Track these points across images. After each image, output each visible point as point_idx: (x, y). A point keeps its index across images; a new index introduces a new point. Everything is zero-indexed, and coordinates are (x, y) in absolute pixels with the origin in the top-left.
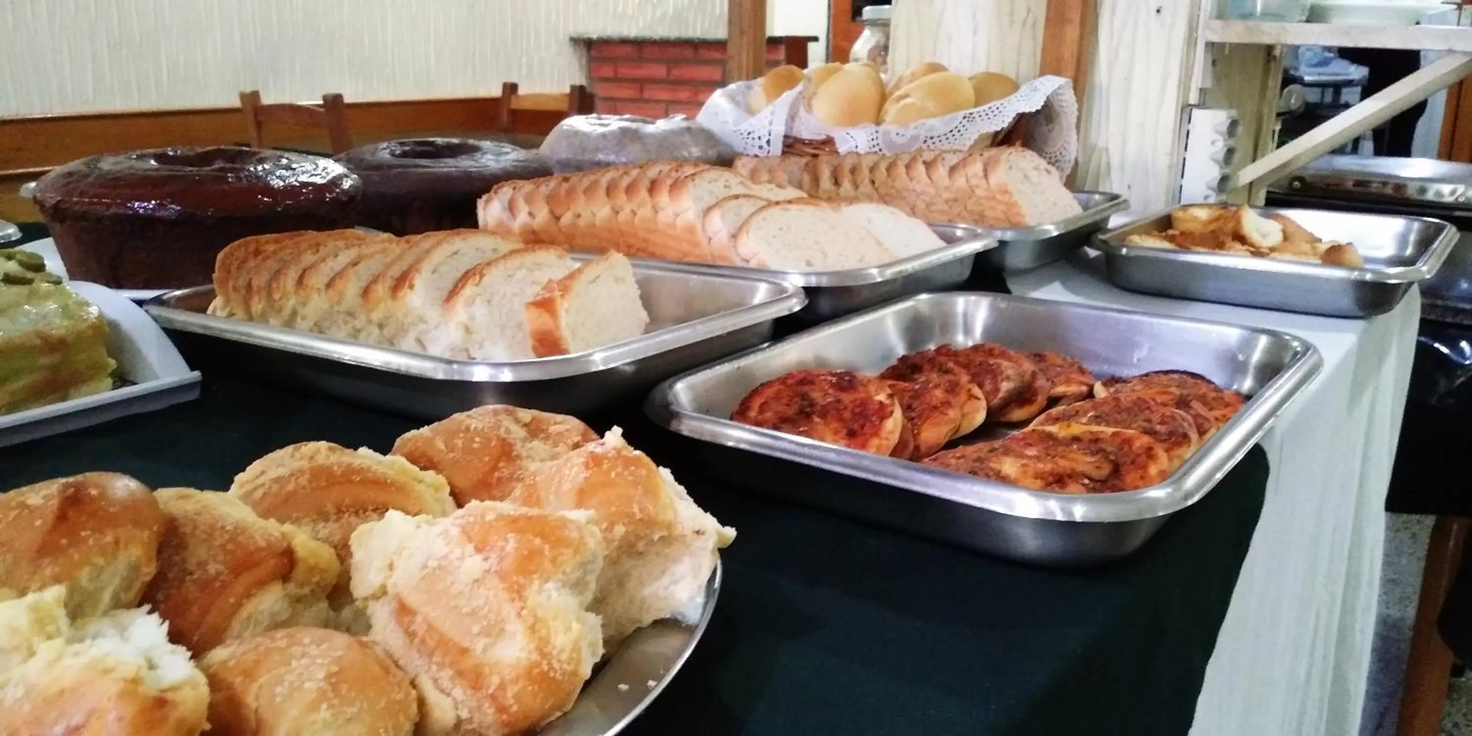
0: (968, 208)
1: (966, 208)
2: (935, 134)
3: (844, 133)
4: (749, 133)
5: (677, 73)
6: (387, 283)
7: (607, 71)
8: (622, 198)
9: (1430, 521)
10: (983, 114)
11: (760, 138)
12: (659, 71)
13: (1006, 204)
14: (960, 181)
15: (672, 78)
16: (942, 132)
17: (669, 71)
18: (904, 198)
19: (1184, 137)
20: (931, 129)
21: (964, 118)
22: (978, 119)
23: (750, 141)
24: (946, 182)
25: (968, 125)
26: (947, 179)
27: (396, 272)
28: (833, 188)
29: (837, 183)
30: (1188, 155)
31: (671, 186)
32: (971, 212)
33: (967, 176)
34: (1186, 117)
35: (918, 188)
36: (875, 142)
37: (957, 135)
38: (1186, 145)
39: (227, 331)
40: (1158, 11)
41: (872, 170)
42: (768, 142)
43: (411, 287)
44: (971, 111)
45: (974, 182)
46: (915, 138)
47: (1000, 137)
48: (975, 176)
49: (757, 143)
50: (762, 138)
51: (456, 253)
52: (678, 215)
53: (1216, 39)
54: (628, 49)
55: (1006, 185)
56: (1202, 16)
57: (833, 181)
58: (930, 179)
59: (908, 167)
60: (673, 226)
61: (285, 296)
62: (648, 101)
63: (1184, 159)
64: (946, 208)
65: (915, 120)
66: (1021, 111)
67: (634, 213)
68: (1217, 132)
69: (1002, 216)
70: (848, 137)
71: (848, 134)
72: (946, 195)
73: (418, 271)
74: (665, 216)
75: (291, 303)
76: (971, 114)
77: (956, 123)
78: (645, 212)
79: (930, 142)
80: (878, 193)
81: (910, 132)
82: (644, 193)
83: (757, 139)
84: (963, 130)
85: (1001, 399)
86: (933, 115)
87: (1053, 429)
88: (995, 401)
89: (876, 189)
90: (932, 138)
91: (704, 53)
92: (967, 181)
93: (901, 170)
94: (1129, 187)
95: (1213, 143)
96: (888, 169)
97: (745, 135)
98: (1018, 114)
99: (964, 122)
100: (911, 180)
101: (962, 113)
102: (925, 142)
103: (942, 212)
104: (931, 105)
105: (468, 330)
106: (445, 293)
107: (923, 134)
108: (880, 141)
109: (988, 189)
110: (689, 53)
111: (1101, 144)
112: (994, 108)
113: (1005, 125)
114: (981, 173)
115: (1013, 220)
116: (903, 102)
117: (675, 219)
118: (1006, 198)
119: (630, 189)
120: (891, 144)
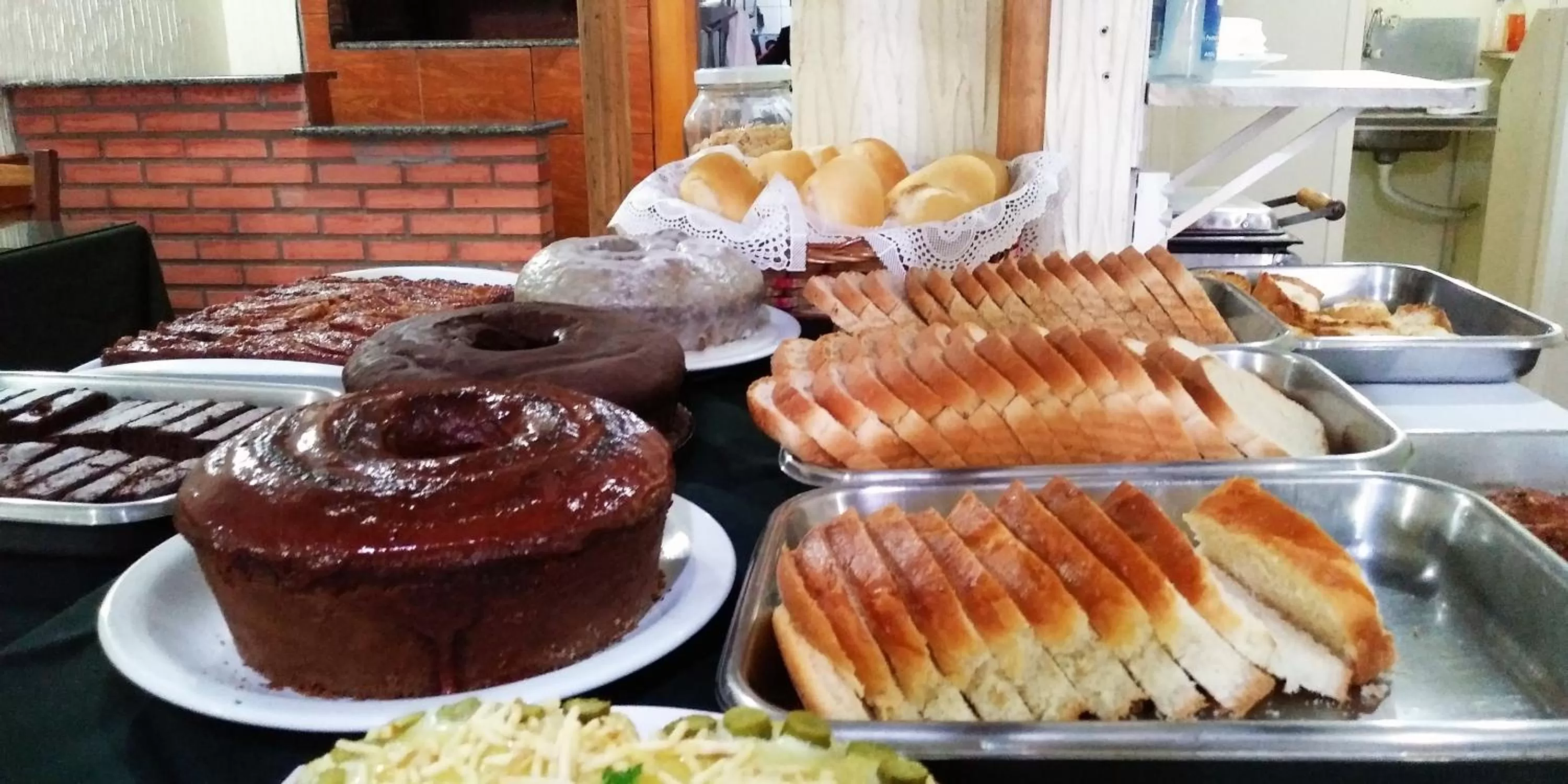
2: (986, 228)
3: (877, 235)
4: (762, 244)
5: (152, 123)
7: (45, 125)
10: (1022, 201)
11: (776, 249)
12: (128, 122)
15: (144, 129)
16: (992, 226)
17: (139, 120)
19: (1132, 202)
20: (980, 223)
21: (1009, 207)
22: (1019, 207)
23: (762, 254)
25: (1013, 214)
34: (1134, 181)
36: (920, 243)
42: (787, 253)
44: (1012, 198)
46: (964, 235)
49: (772, 255)
50: (779, 248)
54: (75, 96)
62: (111, 160)
68: (1164, 194)
70: (885, 239)
71: (883, 235)
76: (1014, 201)
77: (1002, 214)
79: (981, 237)
80: (1033, 311)
83: (772, 250)
84: (1010, 220)
90: (983, 233)
91: (190, 98)
97: (756, 247)
99: (1009, 212)
102: (976, 237)
104: (965, 197)
108: (926, 241)
110: (168, 98)
116: (925, 194)
120: (940, 245)
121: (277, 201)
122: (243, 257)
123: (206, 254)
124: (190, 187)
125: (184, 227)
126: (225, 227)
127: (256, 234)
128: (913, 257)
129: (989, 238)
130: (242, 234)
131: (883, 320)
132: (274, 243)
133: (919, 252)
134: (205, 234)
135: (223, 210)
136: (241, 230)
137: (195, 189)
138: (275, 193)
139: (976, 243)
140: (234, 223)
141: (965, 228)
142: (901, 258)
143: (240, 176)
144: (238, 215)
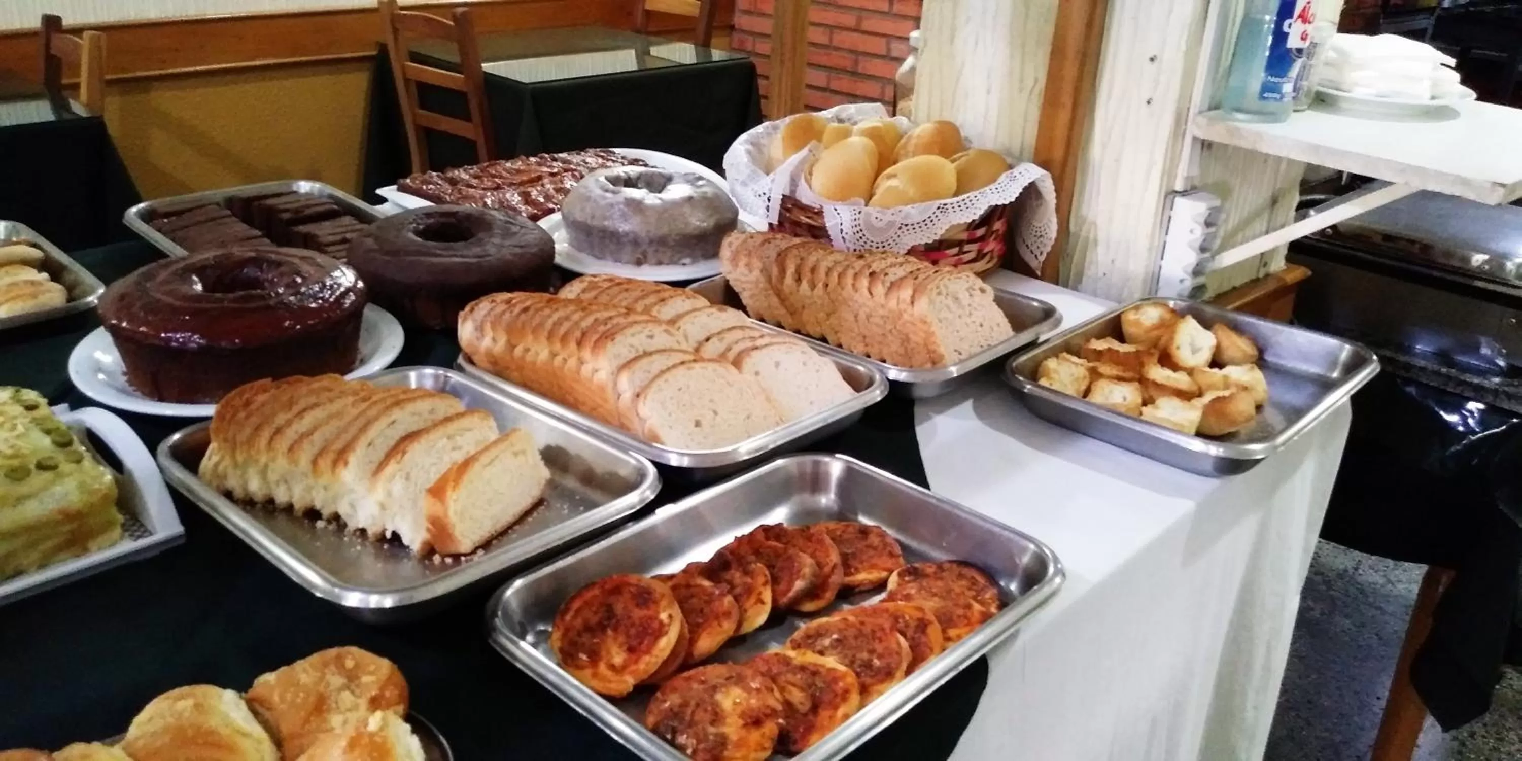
0: (898, 327)
1: (895, 327)
2: (909, 222)
3: (833, 208)
6: (330, 456)
8: (557, 346)
9: (1424, 568)
10: (956, 205)
13: (926, 332)
14: (892, 304)
16: (917, 221)
18: (849, 306)
19: (1165, 222)
20: (907, 216)
21: (938, 208)
22: (951, 210)
24: (882, 300)
25: (940, 216)
26: (883, 297)
27: (338, 445)
28: (795, 284)
29: (799, 280)
30: (1169, 239)
31: (596, 342)
32: (899, 332)
33: (898, 299)
34: (1168, 206)
35: (861, 301)
36: (858, 222)
37: (930, 225)
38: (1168, 227)
39: (203, 501)
40: (1149, 103)
41: (829, 271)
42: (768, 208)
43: (346, 463)
44: (943, 202)
45: (903, 306)
46: (891, 224)
47: (973, 225)
48: (904, 301)
50: (764, 202)
51: (393, 422)
52: (596, 371)
53: (1201, 135)
55: (926, 316)
56: (1191, 111)
57: (797, 277)
58: (871, 294)
59: (856, 275)
60: (591, 380)
61: (258, 452)
63: (1165, 243)
64: (881, 322)
65: (897, 205)
66: (994, 204)
67: (565, 360)
68: (1197, 222)
69: (921, 342)
70: (835, 213)
71: (835, 210)
72: (881, 312)
73: (354, 450)
74: (586, 370)
75: (263, 459)
76: (945, 205)
77: (930, 213)
78: (572, 363)
79: (904, 228)
81: (888, 217)
82: (573, 346)
84: (935, 220)
85: (791, 598)
86: (912, 201)
87: (791, 654)
88: (784, 600)
89: (828, 294)
90: (906, 225)
92: (898, 304)
93: (849, 280)
94: (1113, 261)
95: (1191, 231)
96: (839, 276)
98: (990, 207)
99: (938, 212)
100: (856, 291)
101: (937, 203)
102: (900, 228)
103: (877, 325)
104: (912, 191)
105: (383, 507)
106: (374, 466)
107: (899, 220)
108: (861, 222)
109: (912, 315)
111: (1091, 218)
112: (967, 201)
113: (976, 217)
114: (908, 300)
115: (930, 347)
116: (891, 181)
117: (593, 375)
118: (925, 328)
119: (564, 339)
120: (870, 227)
121: (889, 50)
122: (858, 93)
123: (834, 85)
124: (832, 28)
125: (824, 61)
126: (848, 64)
127: (869, 75)
128: (851, 233)
129: (912, 231)
130: (860, 74)
131: (746, 276)
132: (881, 85)
133: (855, 230)
134: (836, 69)
135: (851, 51)
136: (860, 70)
137: (835, 31)
138: (888, 44)
139: (899, 232)
140: (856, 62)
141: (892, 218)
142: (842, 231)
143: (867, 25)
144: (860, 58)
